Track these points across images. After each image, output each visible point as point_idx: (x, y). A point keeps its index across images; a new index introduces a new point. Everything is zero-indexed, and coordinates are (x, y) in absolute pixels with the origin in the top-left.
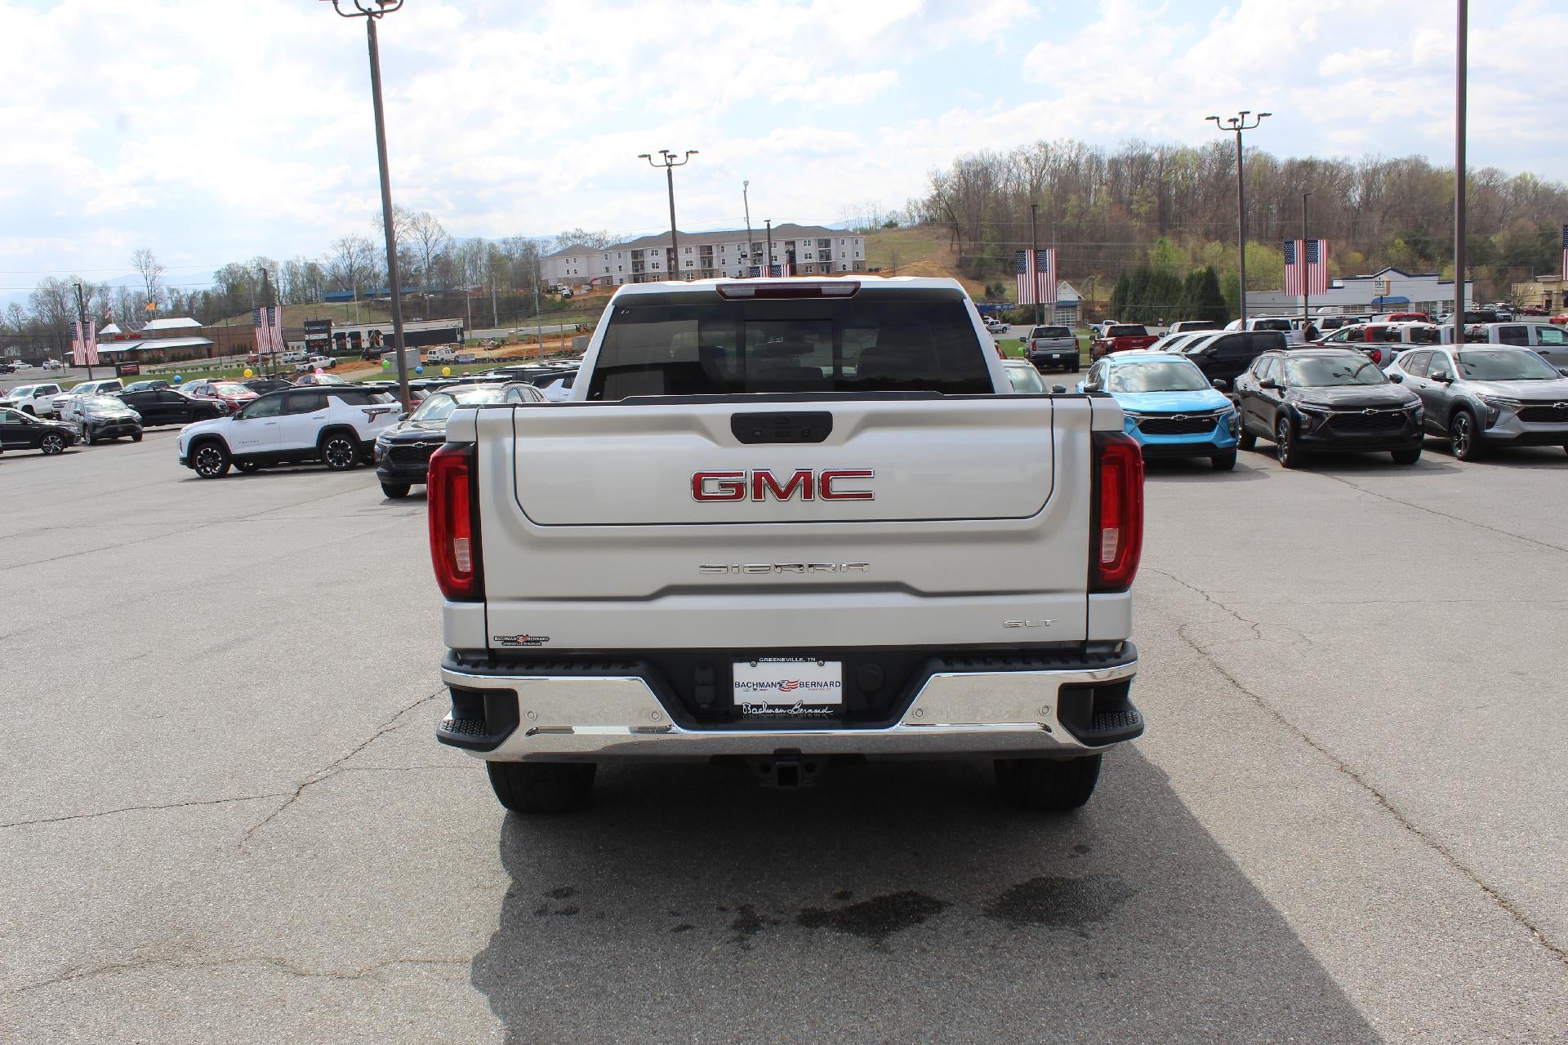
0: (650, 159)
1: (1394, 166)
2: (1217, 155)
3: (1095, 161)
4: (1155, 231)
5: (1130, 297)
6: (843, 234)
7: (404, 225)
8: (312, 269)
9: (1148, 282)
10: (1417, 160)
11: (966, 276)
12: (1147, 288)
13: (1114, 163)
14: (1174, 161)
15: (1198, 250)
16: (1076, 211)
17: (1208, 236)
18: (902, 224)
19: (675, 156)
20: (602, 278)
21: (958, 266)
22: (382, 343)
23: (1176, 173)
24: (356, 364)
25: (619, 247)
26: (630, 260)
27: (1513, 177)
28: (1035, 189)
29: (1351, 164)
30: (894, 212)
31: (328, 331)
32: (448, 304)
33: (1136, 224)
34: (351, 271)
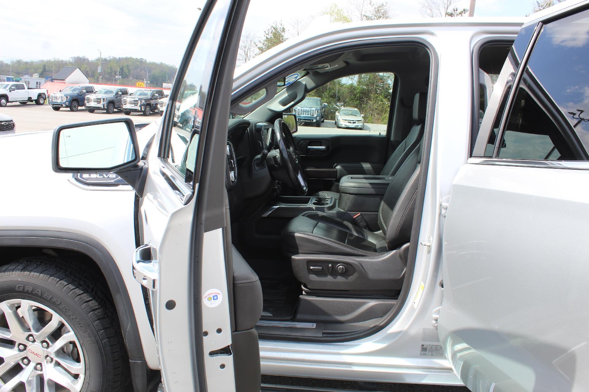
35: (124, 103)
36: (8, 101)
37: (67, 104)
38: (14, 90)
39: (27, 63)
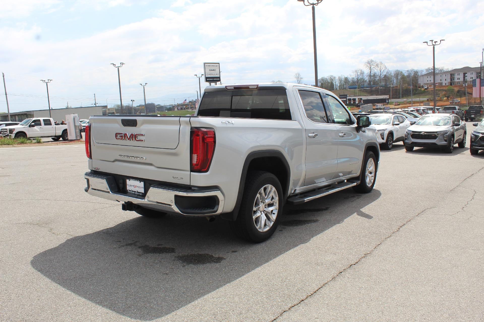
0: (427, 43)
7: (374, 66)
8: (346, 79)
19: (437, 42)
20: (439, 83)
22: (362, 102)
24: (353, 108)
25: (446, 72)
26: (449, 77)
31: (346, 98)
32: (386, 91)
34: (358, 80)
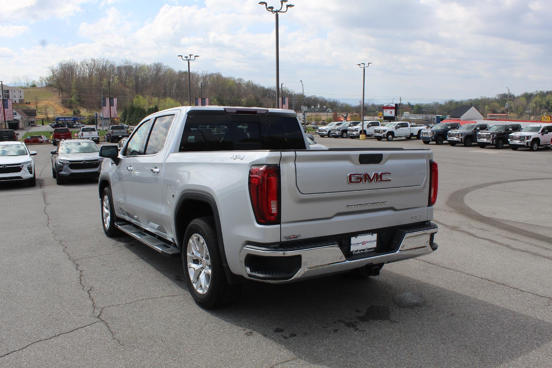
1: (212, 75)
2: (155, 67)
3: (112, 66)
4: (135, 93)
5: (128, 116)
6: (14, 89)
9: (134, 111)
10: (219, 74)
11: (65, 106)
12: (134, 113)
13: (119, 68)
14: (141, 68)
15: (150, 100)
16: (106, 84)
17: (153, 95)
18: (38, 86)
21: (62, 103)
23: (141, 73)
27: (247, 81)
28: (91, 75)
29: (199, 73)
30: (34, 81)
33: (128, 90)
35: (479, 137)
36: (393, 137)
37: (433, 138)
38: (399, 128)
39: (457, 102)
